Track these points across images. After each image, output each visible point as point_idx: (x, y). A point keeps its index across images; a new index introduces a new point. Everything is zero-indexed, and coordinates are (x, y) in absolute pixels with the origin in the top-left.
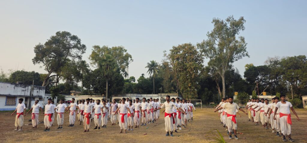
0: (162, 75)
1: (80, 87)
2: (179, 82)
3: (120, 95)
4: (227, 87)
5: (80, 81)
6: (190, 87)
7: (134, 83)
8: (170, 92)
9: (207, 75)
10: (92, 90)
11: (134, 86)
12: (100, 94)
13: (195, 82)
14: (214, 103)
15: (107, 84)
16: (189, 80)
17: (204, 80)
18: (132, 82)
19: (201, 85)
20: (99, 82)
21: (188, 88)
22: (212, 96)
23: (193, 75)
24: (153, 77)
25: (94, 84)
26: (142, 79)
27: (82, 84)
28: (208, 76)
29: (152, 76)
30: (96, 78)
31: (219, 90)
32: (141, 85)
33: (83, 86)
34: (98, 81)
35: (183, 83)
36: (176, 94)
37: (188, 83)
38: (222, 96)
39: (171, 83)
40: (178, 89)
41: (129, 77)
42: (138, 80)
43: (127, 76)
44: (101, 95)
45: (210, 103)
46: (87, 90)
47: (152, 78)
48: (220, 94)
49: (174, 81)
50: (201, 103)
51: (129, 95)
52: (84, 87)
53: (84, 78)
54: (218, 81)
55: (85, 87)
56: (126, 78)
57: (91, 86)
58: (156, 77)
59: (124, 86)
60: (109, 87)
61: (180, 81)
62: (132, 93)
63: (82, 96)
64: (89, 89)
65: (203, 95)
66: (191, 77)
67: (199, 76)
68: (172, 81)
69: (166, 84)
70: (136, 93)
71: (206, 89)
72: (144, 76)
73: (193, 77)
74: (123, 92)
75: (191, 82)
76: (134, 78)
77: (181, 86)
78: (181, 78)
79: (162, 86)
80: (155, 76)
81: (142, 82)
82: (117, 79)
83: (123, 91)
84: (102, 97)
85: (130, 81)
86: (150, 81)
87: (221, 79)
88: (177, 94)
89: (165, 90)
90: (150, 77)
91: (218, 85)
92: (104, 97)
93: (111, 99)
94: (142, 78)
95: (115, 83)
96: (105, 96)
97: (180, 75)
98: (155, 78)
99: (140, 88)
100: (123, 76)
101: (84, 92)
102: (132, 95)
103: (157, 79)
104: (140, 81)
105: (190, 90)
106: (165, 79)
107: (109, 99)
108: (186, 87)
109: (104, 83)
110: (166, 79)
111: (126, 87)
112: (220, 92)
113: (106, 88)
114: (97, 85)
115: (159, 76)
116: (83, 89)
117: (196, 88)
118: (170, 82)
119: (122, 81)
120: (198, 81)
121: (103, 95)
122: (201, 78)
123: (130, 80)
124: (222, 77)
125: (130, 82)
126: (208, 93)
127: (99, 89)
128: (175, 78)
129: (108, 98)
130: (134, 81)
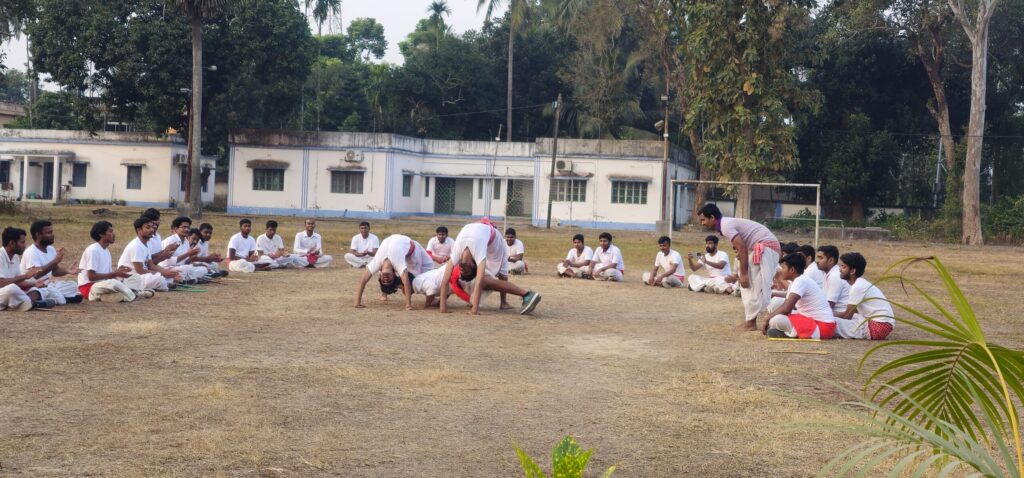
0: (568, 15)
1: (13, 72)
2: (680, 68)
3: (284, 140)
4: (997, 106)
5: (17, 29)
6: (752, 102)
7: (378, 62)
8: (614, 129)
9: (874, 27)
10: (96, 94)
11: (376, 81)
12: (151, 125)
13: (788, 68)
14: (899, 212)
15: (197, 55)
16: (751, 53)
17: (849, 54)
18: (366, 57)
19: (824, 90)
20: (143, 44)
21: (739, 108)
22: (895, 166)
23: (781, 18)
24: (506, 29)
25: (107, 57)
26: (431, 40)
27: (33, 51)
28: (879, 33)
29: (498, 20)
30: (124, 20)
31: (945, 128)
32: (426, 77)
33: (40, 63)
34: (134, 37)
35: (706, 70)
36: (658, 144)
37: (739, 73)
38: (960, 165)
39: (626, 72)
40: (667, 113)
41: (347, 24)
42: (404, 48)
43: (330, 11)
44: (160, 132)
45: (877, 213)
46: (66, 97)
47: (498, 32)
48: (949, 155)
49: (646, 55)
50: (816, 210)
51: (345, 139)
52: (42, 76)
53: (40, 16)
54: (942, 64)
55: (48, 75)
56: (326, 22)
57: (91, 68)
58: (525, 26)
59: (310, 82)
60: (207, 76)
61: (690, 58)
62: (365, 126)
63: (34, 133)
64: (76, 91)
65: (835, 156)
66: (766, 36)
67: (822, 24)
68: (633, 60)
69: (595, 74)
70: (388, 130)
71: (858, 117)
72: (444, 15)
73: (776, 31)
74: (301, 121)
75: (759, 66)
76: (380, 30)
77: (692, 91)
78: (695, 40)
79: (567, 92)
80: (519, 18)
81: (435, 56)
82: (265, 33)
83: (303, 114)
84: (165, 144)
85: (349, 47)
86: (482, 57)
87: (966, 54)
88: (662, 145)
89: (581, 117)
90: (488, 25)
91: (939, 92)
92: (175, 144)
93: (224, 163)
94: (431, 30)
95: (252, 55)
96: (185, 138)
97: (693, 16)
98: (518, 38)
99: (418, 98)
100: (302, 9)
101: (42, 107)
102: (361, 139)
103: (531, 41)
104: (420, 53)
105: (754, 118)
106: (586, 45)
107: (213, 163)
108: (721, 102)
109: (178, 52)
110: (595, 42)
111: (326, 88)
112: (945, 141)
113: (191, 88)
114: (129, 64)
115: (545, 25)
116: (39, 92)
117: (791, 108)
118: (622, 63)
119: (295, 45)
120: (808, 65)
121: (172, 131)
122: (832, 43)
123: (349, 40)
124: (973, 40)
125: (348, 57)
126: (867, 145)
127: (145, 92)
128: (653, 39)
129: (207, 152)
130: (379, 52)
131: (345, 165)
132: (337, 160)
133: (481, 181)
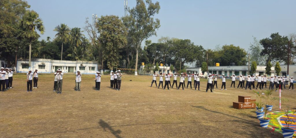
62: (46, 58)
131: (41, 64)
132: (40, 63)
133: (64, 67)
